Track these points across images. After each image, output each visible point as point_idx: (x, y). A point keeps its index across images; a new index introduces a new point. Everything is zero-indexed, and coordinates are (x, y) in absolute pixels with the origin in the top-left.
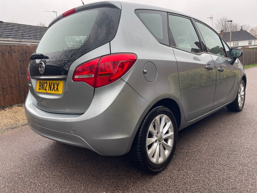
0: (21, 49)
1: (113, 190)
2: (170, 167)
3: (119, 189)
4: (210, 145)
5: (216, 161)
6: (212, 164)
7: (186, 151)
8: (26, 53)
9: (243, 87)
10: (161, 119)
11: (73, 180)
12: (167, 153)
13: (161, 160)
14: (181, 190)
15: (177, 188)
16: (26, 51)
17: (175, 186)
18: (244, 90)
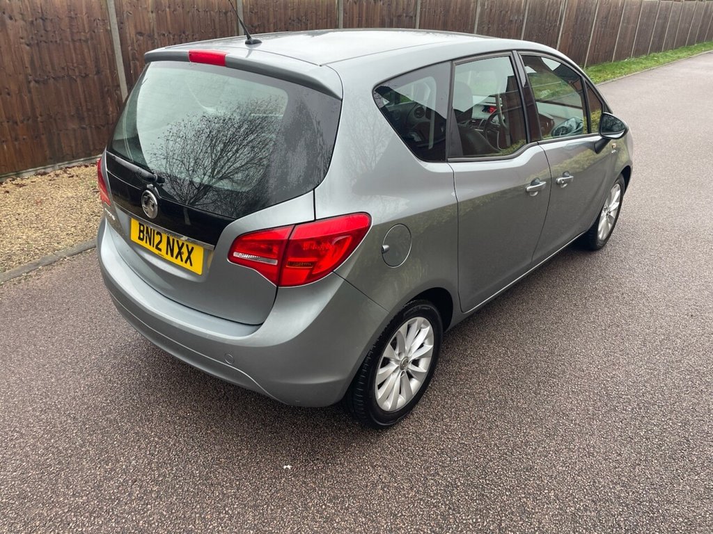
0: (29, 9)
1: (305, 461)
2: (419, 410)
3: (318, 459)
4: (507, 355)
5: (511, 399)
6: (500, 408)
7: (456, 369)
8: (44, 20)
9: (619, 191)
10: (409, 327)
11: (224, 431)
12: (415, 384)
13: (402, 401)
14: (433, 466)
15: (426, 461)
16: (45, 14)
17: (422, 456)
18: (621, 199)
